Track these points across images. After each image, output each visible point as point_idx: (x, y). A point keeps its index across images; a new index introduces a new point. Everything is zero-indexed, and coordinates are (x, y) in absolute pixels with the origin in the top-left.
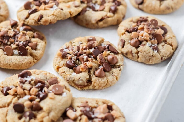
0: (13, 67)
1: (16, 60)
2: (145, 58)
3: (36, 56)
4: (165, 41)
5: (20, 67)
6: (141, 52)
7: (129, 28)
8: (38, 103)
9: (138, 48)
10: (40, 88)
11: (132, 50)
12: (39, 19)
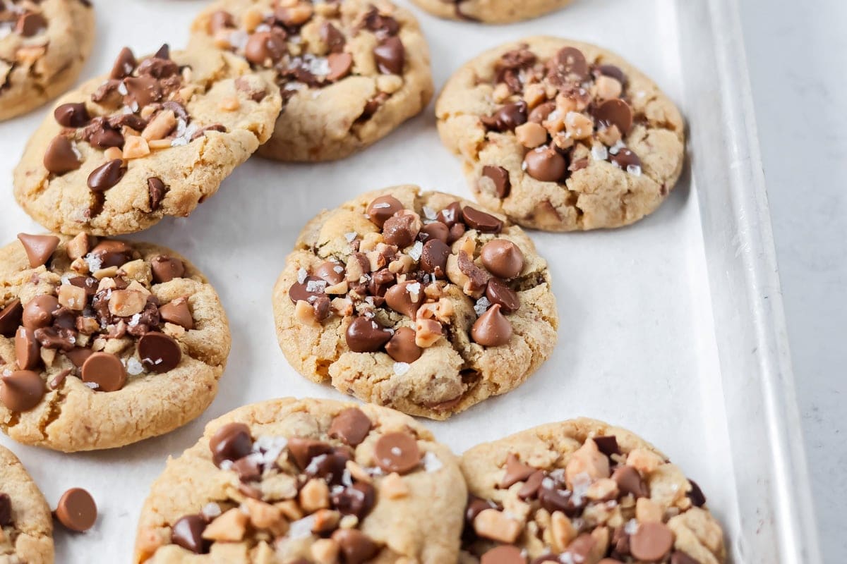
0: (153, 428)
1: (153, 400)
2: (607, 208)
3: (213, 352)
4: (642, 118)
5: (180, 419)
6: (584, 191)
7: (489, 114)
8: (355, 532)
9: (568, 181)
10: (330, 471)
11: (549, 196)
12: (155, 200)
